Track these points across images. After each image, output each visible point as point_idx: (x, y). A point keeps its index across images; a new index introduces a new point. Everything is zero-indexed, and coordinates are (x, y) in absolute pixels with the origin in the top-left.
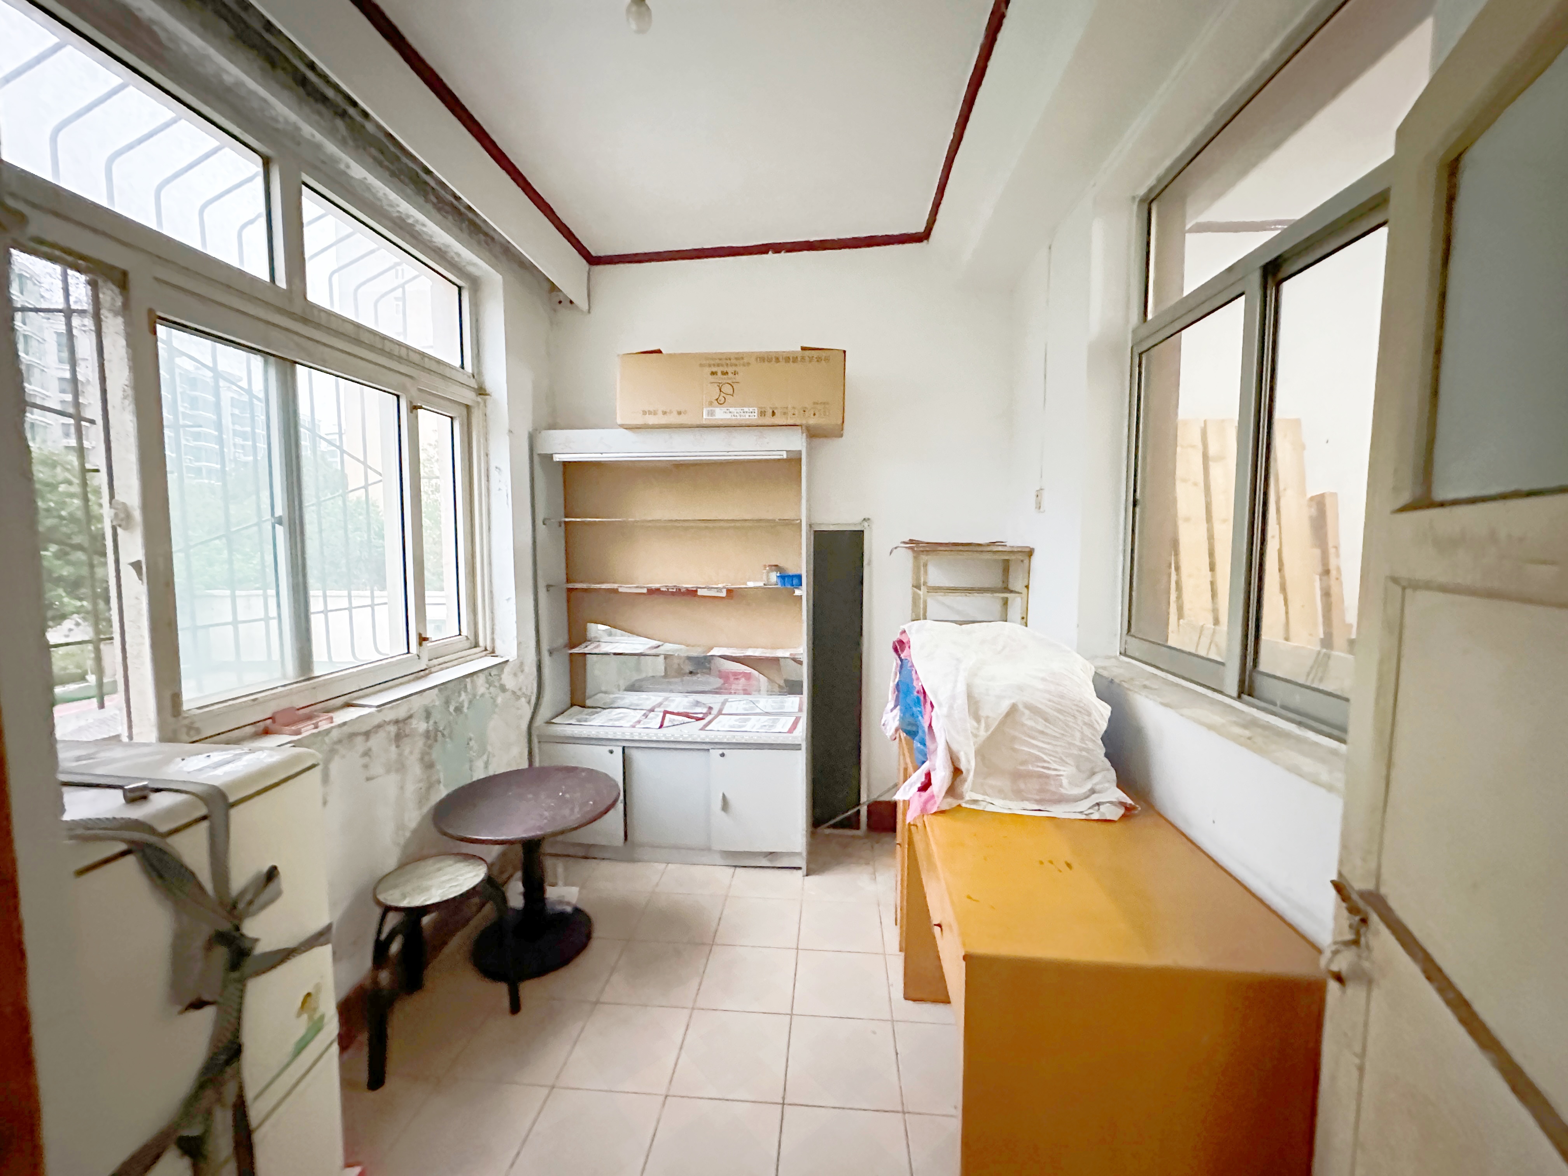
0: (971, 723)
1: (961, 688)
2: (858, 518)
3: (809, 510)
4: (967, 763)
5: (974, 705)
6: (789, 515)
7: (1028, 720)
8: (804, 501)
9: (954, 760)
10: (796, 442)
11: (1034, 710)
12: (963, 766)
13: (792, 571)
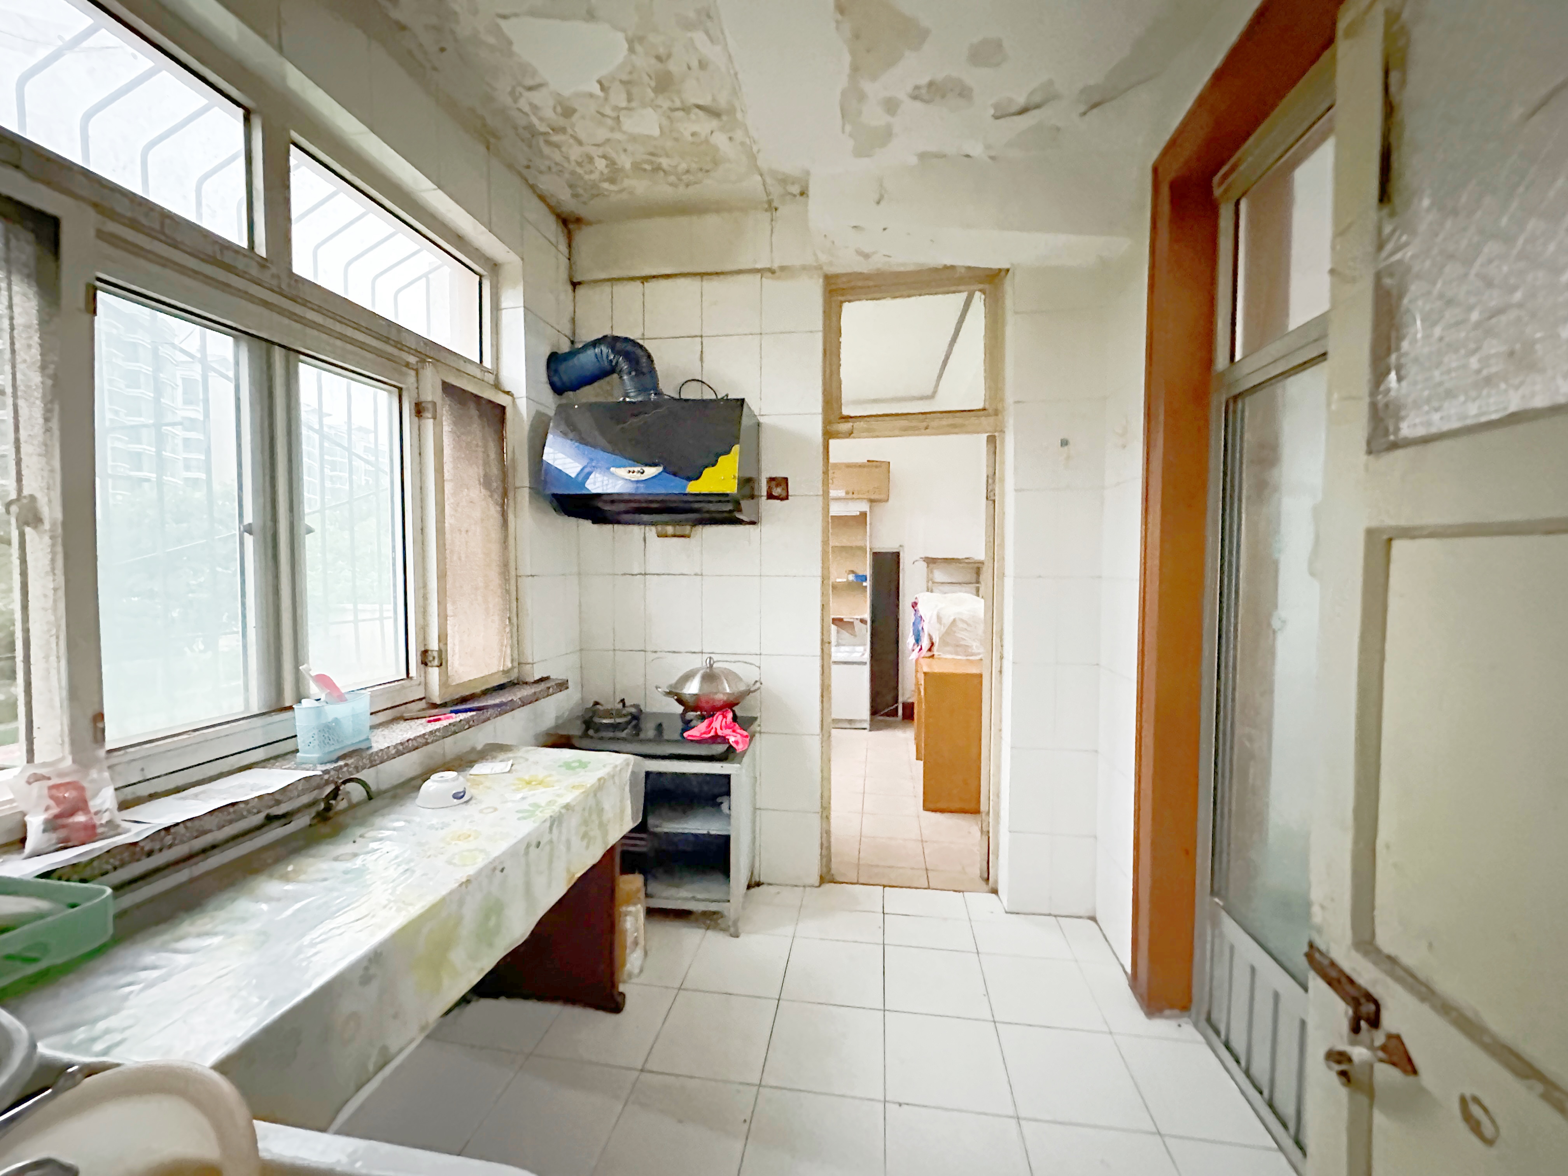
0: (938, 626)
1: (935, 613)
2: (897, 546)
3: (871, 542)
4: (936, 640)
5: (939, 619)
6: (859, 543)
7: (961, 625)
8: (868, 538)
9: (931, 638)
10: (864, 507)
11: (963, 621)
12: (934, 641)
13: (861, 573)
